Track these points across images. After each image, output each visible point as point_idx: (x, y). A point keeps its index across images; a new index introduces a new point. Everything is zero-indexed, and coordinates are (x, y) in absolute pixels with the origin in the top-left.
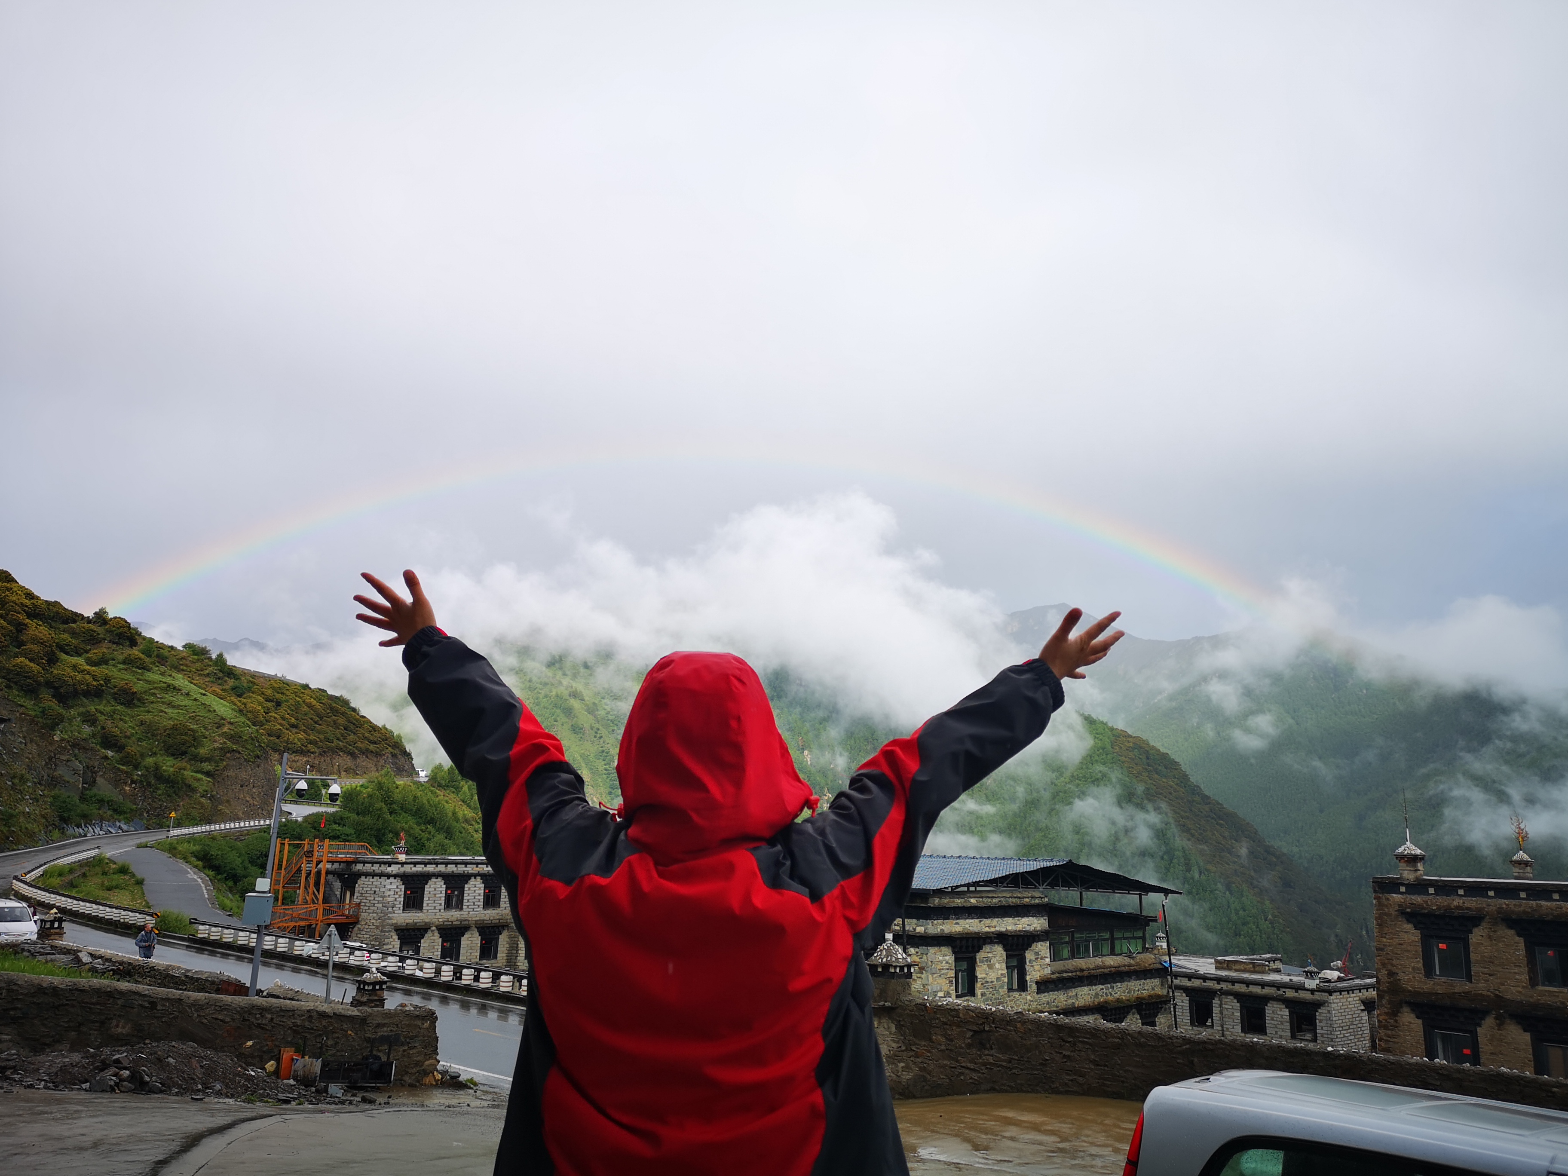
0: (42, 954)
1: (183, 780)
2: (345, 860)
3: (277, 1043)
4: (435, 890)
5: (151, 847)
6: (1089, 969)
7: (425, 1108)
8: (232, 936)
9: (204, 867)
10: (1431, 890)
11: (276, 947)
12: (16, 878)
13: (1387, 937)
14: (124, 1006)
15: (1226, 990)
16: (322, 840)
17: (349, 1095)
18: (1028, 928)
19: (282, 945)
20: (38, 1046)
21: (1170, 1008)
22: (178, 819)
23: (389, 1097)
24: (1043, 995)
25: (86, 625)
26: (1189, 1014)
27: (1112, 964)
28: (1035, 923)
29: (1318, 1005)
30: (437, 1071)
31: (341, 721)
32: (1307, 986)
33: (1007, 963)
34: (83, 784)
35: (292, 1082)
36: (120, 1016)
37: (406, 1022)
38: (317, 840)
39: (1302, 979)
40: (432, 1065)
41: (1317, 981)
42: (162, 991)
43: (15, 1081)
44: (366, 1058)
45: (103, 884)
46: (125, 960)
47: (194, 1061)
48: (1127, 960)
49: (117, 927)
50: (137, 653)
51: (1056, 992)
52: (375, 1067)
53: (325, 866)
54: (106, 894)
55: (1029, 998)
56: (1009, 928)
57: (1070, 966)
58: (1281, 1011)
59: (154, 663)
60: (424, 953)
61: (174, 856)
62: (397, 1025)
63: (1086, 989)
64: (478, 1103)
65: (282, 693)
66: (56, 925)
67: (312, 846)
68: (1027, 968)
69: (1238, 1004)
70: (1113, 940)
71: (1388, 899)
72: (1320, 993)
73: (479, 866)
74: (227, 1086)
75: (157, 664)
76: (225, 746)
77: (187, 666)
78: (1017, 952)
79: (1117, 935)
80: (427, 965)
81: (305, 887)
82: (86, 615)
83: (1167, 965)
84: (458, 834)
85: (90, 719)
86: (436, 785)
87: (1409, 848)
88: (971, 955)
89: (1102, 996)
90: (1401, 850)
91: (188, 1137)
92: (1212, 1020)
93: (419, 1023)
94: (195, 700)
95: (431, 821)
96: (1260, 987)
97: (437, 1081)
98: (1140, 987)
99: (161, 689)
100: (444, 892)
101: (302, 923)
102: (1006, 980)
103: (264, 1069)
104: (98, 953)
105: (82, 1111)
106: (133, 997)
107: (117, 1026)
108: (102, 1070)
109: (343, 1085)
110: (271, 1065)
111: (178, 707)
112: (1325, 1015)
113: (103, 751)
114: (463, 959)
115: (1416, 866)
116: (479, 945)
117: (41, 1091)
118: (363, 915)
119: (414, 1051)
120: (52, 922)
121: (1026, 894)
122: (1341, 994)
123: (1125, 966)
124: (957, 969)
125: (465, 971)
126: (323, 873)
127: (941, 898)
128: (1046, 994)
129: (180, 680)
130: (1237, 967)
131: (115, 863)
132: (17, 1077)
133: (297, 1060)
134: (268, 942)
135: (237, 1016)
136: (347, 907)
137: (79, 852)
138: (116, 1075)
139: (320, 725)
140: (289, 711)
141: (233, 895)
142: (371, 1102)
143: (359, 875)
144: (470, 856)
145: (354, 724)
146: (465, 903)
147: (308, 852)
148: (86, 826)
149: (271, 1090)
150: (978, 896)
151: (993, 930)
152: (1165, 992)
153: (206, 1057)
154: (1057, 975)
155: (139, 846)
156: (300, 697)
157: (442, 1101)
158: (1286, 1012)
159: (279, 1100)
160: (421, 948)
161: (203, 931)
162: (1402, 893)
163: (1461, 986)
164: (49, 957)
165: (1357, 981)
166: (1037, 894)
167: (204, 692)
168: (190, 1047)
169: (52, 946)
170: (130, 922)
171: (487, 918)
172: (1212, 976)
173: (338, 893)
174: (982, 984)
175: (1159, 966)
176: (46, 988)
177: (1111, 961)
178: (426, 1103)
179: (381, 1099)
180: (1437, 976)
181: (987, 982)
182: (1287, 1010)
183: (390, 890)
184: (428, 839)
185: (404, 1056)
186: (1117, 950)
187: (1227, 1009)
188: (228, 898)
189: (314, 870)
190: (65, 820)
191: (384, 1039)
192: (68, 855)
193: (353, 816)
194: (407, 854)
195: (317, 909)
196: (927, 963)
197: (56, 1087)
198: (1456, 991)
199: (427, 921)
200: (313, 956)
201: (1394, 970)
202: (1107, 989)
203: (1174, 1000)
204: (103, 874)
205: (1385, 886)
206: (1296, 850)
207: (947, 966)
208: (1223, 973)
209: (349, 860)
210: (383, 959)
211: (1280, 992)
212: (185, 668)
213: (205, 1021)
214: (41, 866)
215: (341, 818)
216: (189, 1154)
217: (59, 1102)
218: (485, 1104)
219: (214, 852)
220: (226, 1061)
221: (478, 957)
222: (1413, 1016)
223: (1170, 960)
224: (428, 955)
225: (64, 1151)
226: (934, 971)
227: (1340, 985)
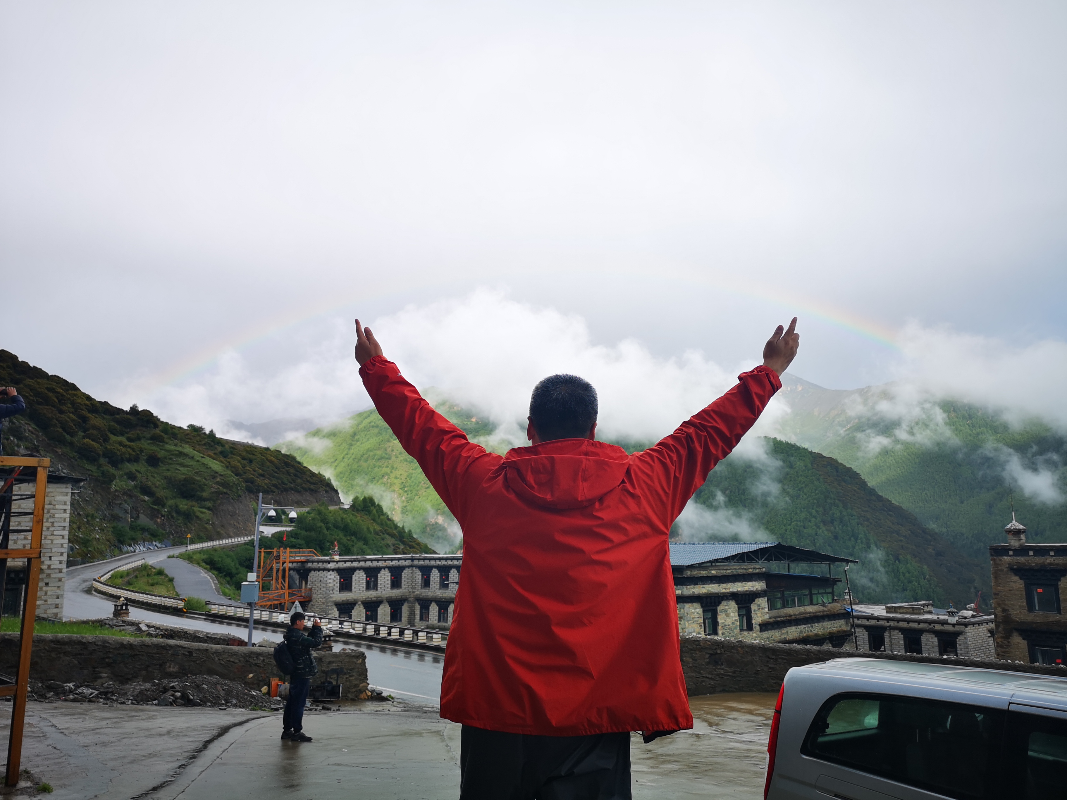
0: (117, 626)
1: (194, 513)
2: (300, 561)
3: (267, 675)
4: (359, 578)
5: (177, 557)
6: (795, 615)
7: (362, 712)
8: (233, 611)
9: (211, 569)
10: (1031, 553)
11: (261, 617)
12: (95, 580)
13: (1001, 585)
14: (173, 655)
15: (893, 626)
16: (285, 548)
17: (314, 706)
18: (752, 589)
19: (265, 616)
20: (124, 679)
21: (852, 639)
22: (192, 539)
23: (339, 706)
24: (764, 633)
25: (125, 416)
26: (868, 644)
27: (811, 611)
28: (757, 586)
29: (958, 634)
30: (368, 690)
31: (292, 470)
32: (949, 621)
33: (738, 612)
34: (131, 518)
35: (278, 698)
36: (171, 661)
37: (347, 659)
38: (282, 548)
39: (946, 617)
40: (364, 686)
41: (957, 618)
42: (196, 645)
43: (114, 700)
44: (324, 683)
45: (148, 582)
46: (168, 628)
47: (219, 687)
48: (822, 608)
49: (160, 608)
50: (158, 432)
51: (773, 631)
52: (329, 688)
53: (288, 565)
54: (151, 588)
55: (754, 635)
56: (739, 589)
57: (784, 613)
58: (932, 639)
59: (169, 438)
60: (354, 618)
61: (191, 562)
62: (341, 662)
63: (793, 628)
64: (395, 709)
65: (253, 454)
66: (124, 608)
67: (279, 552)
68: (753, 615)
69: (902, 636)
70: (811, 595)
71: (1001, 560)
72: (959, 626)
73: (387, 561)
74: (240, 701)
75: (172, 439)
76: (219, 490)
77: (190, 439)
78: (745, 605)
79: (814, 591)
80: (357, 625)
81: (276, 579)
82: (125, 409)
83: (849, 610)
84: (371, 541)
85: (131, 477)
86: (355, 510)
87: (1015, 525)
88: (714, 608)
89: (805, 632)
90: (1009, 526)
91: (222, 728)
92: (885, 647)
93: (355, 660)
94: (198, 461)
95: (354, 534)
96: (917, 623)
97: (368, 696)
98: (832, 625)
99: (176, 455)
100: (365, 579)
101: (276, 602)
102: (738, 624)
103: (261, 691)
104: (151, 625)
105: (157, 715)
106: (178, 649)
107: (170, 667)
108: (164, 692)
109: (311, 700)
110: (265, 689)
111: (187, 466)
112: (963, 641)
113: (142, 496)
114: (380, 622)
115: (1019, 537)
116: (390, 613)
117: (129, 706)
118: (314, 596)
119: (353, 678)
120: (122, 606)
121: (749, 567)
122: (973, 626)
123: (820, 612)
124: (705, 617)
125: (382, 628)
126: (287, 570)
127: (691, 571)
128: (766, 632)
129: (188, 449)
130: (901, 611)
131: (155, 568)
132: (114, 698)
133: (281, 685)
134: (257, 615)
135: (242, 659)
136: (303, 591)
137: (132, 562)
138: (173, 695)
139: (278, 474)
140: (258, 466)
141: (230, 586)
142: (329, 709)
143: (310, 570)
144: (380, 555)
145: (300, 472)
146: (379, 586)
147: (276, 556)
148: (134, 545)
149: (266, 703)
150: (717, 568)
151: (728, 591)
152: (849, 628)
153: (225, 684)
154: (774, 619)
155: (169, 557)
156: (264, 456)
157: (373, 708)
158: (936, 640)
159: (272, 709)
160: (353, 616)
161: (215, 609)
162: (1010, 556)
163: (1053, 617)
164: (122, 628)
165: (985, 617)
166: (757, 566)
167: (202, 455)
168: (215, 678)
169: (123, 621)
170: (168, 605)
171: (393, 595)
172: (883, 617)
173: (297, 582)
174: (722, 627)
175: (844, 611)
176: (126, 645)
177: (811, 609)
178: (362, 709)
179: (334, 707)
180: (1037, 610)
181: (725, 625)
182: (936, 638)
183: (330, 579)
184: (353, 546)
185: (347, 681)
186: (815, 601)
187: (894, 639)
188: (227, 588)
189: (281, 568)
190: (122, 542)
191: (334, 671)
192: (125, 564)
193: (303, 532)
194: (340, 555)
195: (284, 593)
196: (684, 614)
197: (138, 703)
198: (1050, 620)
199: (355, 598)
200: (285, 622)
201: (1007, 608)
202: (808, 627)
203: (855, 634)
204: (148, 576)
205: (998, 552)
206: (944, 530)
207: (698, 616)
208: (891, 615)
209: (303, 560)
210: (329, 623)
211: (931, 626)
212: (189, 440)
213: (222, 662)
214: (109, 572)
215: (296, 534)
216: (224, 737)
217: (142, 710)
218: (400, 709)
219: (216, 559)
220: (238, 687)
221: (389, 621)
222: (1020, 638)
223: (852, 607)
224: (356, 620)
225: (151, 736)
226: (689, 619)
227: (973, 620)
